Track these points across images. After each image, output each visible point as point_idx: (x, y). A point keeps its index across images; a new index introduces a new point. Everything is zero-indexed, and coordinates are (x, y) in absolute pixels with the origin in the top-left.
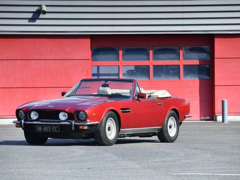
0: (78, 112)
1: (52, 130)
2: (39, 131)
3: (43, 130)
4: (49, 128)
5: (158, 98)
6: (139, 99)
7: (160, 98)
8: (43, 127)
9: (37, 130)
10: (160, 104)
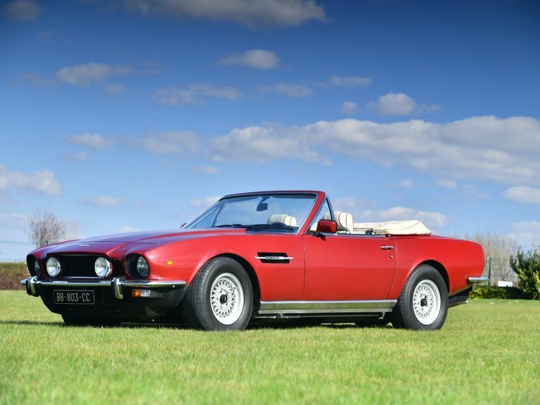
0: (135, 257)
1: (80, 300)
2: (60, 302)
3: (65, 300)
4: (75, 295)
5: (387, 235)
6: (324, 234)
7: (392, 235)
8: (65, 294)
9: (56, 301)
10: (389, 249)
